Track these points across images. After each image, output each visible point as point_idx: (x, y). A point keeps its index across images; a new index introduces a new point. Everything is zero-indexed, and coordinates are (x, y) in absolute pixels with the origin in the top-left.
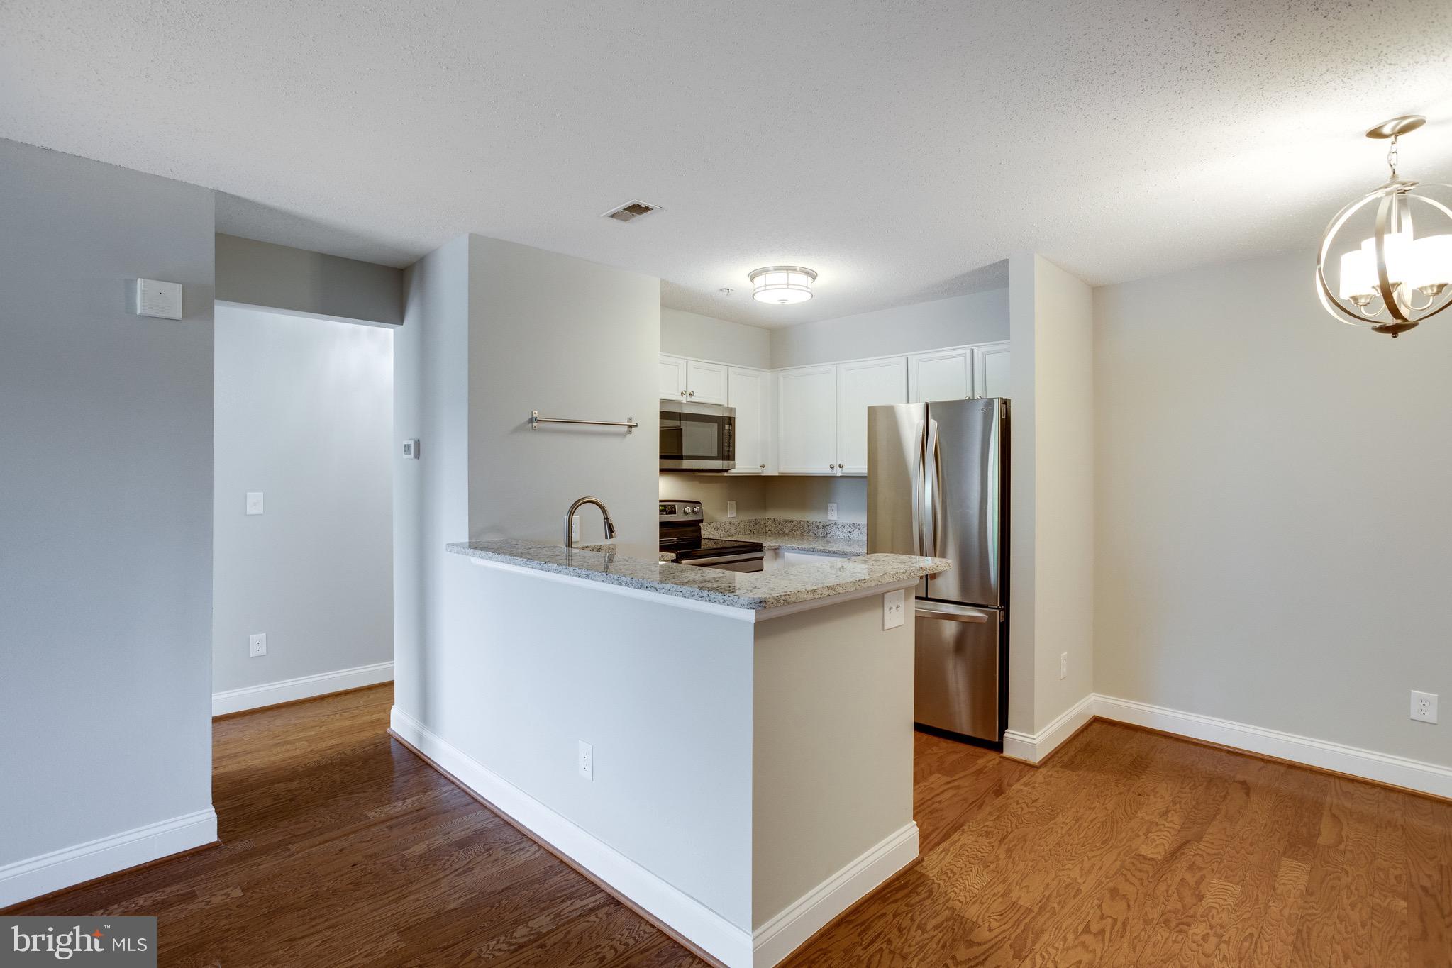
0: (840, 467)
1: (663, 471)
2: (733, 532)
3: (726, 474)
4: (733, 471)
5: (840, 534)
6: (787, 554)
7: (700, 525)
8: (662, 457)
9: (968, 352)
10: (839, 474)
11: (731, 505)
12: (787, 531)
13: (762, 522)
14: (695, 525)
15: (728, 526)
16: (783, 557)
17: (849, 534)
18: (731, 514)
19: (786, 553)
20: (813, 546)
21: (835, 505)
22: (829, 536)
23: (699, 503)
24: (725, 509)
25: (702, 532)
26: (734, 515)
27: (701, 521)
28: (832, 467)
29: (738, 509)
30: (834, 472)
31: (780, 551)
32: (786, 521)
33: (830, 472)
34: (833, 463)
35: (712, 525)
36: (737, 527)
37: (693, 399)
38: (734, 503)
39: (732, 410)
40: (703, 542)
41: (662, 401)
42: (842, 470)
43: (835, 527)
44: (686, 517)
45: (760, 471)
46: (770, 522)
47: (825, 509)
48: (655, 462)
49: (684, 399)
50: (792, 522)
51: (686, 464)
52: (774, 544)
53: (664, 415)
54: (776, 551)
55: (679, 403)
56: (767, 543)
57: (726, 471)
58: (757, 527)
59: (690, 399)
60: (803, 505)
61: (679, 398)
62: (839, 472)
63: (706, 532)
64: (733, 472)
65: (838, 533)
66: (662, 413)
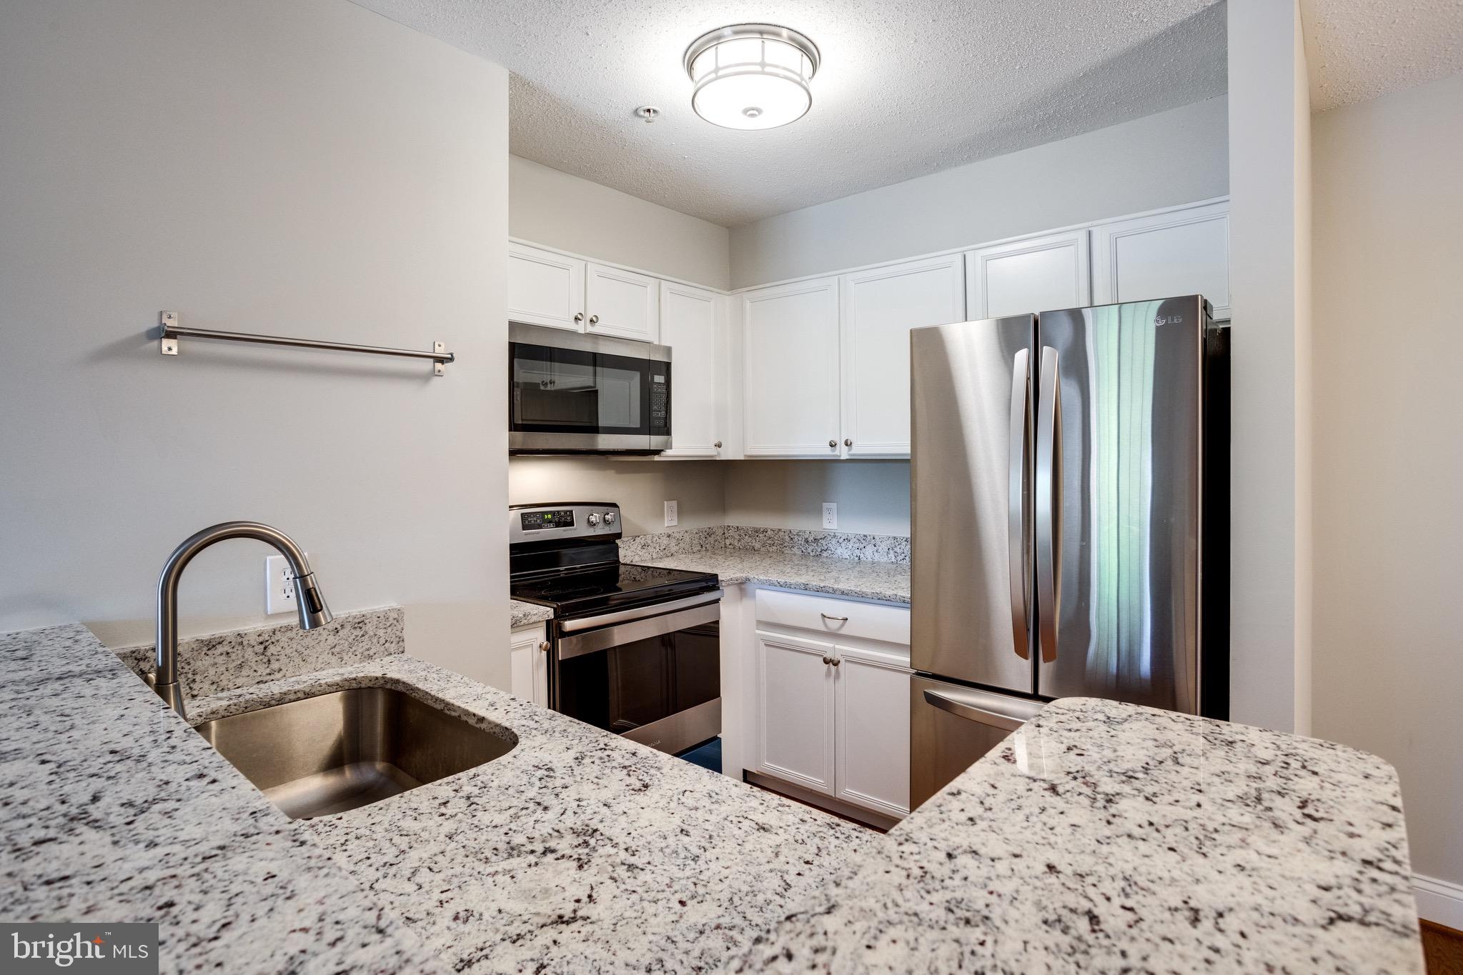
0: (847, 445)
1: (516, 453)
2: (674, 549)
3: (657, 458)
4: (668, 452)
5: (842, 551)
6: (760, 593)
7: (617, 541)
8: (513, 427)
9: (1082, 237)
10: (844, 457)
11: (670, 506)
12: (757, 546)
13: (720, 532)
14: (609, 542)
15: (665, 541)
16: (754, 596)
17: (857, 552)
18: (670, 521)
19: (758, 591)
20: (803, 580)
21: (834, 506)
22: (825, 554)
23: (614, 505)
24: (661, 515)
25: (621, 552)
26: (675, 523)
27: (619, 536)
28: (832, 445)
29: (681, 512)
30: (837, 452)
31: (748, 587)
32: (757, 531)
33: (831, 453)
34: (836, 439)
35: (638, 540)
36: (678, 541)
37: (596, 329)
38: (674, 503)
39: (668, 350)
40: (622, 569)
41: (514, 326)
42: (849, 450)
43: (834, 541)
44: (592, 529)
45: (716, 453)
46: (731, 532)
47: (819, 512)
48: (502, 437)
49: (581, 328)
50: (765, 531)
51: (605, 442)
52: (738, 575)
53: (518, 352)
54: (742, 586)
55: (573, 333)
56: (727, 571)
57: (657, 452)
58: (711, 539)
59: (590, 329)
60: (782, 506)
61: (571, 326)
62: (843, 453)
63: (628, 553)
64: (669, 454)
65: (839, 551)
66: (512, 346)
